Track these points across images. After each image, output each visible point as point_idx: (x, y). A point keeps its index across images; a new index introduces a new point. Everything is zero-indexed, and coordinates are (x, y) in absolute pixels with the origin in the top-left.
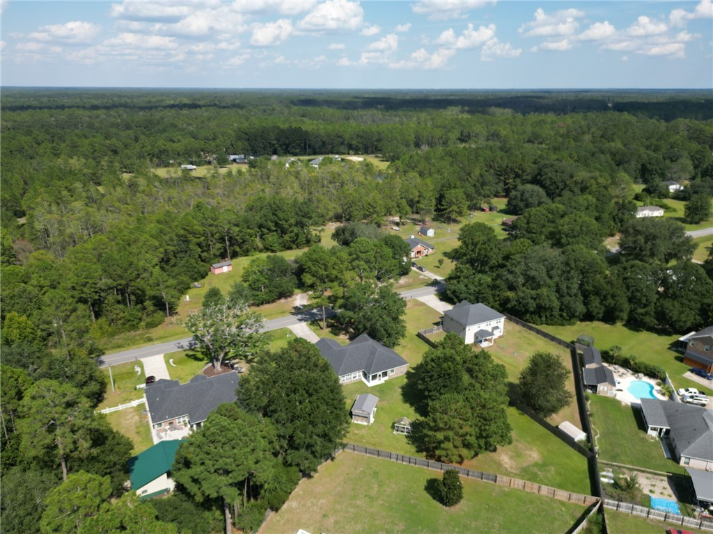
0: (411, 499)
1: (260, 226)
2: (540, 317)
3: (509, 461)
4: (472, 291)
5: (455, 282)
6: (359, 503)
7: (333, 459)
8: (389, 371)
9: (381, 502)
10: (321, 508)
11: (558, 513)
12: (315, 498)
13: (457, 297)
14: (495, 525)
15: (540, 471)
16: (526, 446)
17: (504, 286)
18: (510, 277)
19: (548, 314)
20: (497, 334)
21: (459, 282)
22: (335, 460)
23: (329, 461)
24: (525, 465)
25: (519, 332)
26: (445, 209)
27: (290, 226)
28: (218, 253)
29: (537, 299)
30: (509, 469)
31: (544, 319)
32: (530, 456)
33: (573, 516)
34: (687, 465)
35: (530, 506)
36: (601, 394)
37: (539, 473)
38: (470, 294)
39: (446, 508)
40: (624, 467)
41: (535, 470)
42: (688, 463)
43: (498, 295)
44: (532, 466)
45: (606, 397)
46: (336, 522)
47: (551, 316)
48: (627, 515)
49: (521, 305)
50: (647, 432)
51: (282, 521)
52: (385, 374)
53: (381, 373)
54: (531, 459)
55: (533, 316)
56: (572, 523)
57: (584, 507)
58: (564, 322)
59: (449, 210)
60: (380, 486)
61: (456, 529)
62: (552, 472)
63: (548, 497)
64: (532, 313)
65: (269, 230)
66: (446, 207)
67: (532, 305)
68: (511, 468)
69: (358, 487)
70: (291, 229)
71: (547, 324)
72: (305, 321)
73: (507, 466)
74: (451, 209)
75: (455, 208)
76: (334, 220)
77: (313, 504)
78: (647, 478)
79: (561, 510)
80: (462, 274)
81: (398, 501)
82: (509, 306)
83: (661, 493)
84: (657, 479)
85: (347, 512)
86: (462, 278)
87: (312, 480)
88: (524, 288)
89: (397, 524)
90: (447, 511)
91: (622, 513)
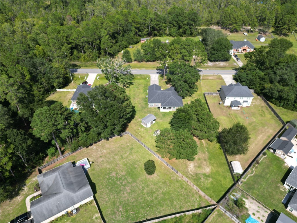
0: (137, 165)
1: (170, 23)
2: (280, 102)
3: (192, 167)
4: (249, 78)
5: (243, 71)
6: (116, 157)
7: (121, 136)
8: (172, 108)
9: (124, 161)
10: (102, 153)
11: (194, 200)
12: (103, 148)
13: (240, 80)
14: (161, 191)
15: (204, 178)
16: (207, 164)
17: (267, 79)
18: (273, 76)
19: (286, 102)
20: (245, 105)
21: (244, 71)
22: (122, 137)
23: (119, 137)
24: (199, 172)
25: (262, 107)
26: (281, 27)
27: (183, 25)
28: (146, 34)
29: (280, 92)
30: (189, 171)
31: (282, 104)
32: (205, 169)
33: (200, 204)
34: (290, 212)
35: (184, 191)
36: (277, 155)
37: (202, 179)
38: (248, 80)
39: (147, 175)
40: (250, 196)
41: (202, 177)
42: (291, 211)
43: (263, 84)
44: (202, 174)
45: (279, 158)
46: (103, 161)
47: (287, 103)
48: (228, 218)
49: (270, 93)
50: (284, 185)
51: (86, 152)
52: (170, 108)
53: (168, 107)
54: (204, 171)
55: (276, 101)
56: (196, 207)
57: (209, 203)
58: (295, 109)
59: (282, 27)
60: (130, 154)
61: (143, 185)
62: (209, 181)
63: (195, 191)
64: (276, 99)
65: (174, 25)
66: (281, 25)
67: (276, 94)
68: (191, 171)
69: (121, 151)
70: (184, 26)
71: (283, 107)
72: (160, 74)
73: (190, 169)
74: (283, 27)
75: (286, 26)
76: (216, 24)
77: (101, 150)
78: (258, 207)
79: (197, 199)
80: (247, 68)
81: (131, 163)
82: (263, 91)
83: (258, 217)
84: (264, 210)
85: (109, 159)
86: (247, 70)
87: (108, 141)
88: (278, 84)
89: (123, 172)
90: (146, 176)
91: (226, 216)
